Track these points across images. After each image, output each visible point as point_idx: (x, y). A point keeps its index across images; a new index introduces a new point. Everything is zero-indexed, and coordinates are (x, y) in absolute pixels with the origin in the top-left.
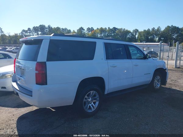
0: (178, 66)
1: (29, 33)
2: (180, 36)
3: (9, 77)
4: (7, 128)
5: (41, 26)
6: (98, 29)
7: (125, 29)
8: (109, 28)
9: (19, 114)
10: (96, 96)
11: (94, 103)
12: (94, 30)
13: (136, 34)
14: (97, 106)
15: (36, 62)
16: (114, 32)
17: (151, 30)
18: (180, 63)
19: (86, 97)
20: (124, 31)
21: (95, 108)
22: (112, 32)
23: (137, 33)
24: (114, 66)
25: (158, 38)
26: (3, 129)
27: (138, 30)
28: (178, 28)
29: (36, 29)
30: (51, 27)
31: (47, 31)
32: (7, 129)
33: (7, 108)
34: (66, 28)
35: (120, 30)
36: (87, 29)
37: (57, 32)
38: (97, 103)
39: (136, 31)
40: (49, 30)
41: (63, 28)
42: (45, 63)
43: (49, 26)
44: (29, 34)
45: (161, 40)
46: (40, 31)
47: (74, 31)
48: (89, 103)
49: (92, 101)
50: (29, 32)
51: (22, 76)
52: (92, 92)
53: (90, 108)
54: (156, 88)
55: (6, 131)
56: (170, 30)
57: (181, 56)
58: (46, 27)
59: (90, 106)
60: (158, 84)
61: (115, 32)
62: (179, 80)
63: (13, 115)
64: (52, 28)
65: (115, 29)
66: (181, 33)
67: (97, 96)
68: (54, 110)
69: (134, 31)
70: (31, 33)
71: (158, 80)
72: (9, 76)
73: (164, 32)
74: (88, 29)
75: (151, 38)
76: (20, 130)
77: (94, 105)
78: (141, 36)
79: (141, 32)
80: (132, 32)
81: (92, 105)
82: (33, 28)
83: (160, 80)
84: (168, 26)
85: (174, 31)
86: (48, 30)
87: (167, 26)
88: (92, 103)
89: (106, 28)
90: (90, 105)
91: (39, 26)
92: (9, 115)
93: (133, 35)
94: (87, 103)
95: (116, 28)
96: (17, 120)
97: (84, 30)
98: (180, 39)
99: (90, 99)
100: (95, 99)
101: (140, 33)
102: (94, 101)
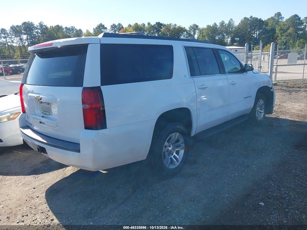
0: (274, 83)
1: (4, 37)
2: (264, 34)
3: (6, 120)
4: (33, 212)
5: (25, 23)
6: (130, 26)
7: (176, 25)
8: (149, 24)
9: (44, 185)
10: (179, 141)
11: (177, 153)
12: (123, 27)
13: (194, 34)
14: (182, 158)
15: (80, 89)
16: (158, 31)
17: (218, 25)
18: (276, 76)
19: (166, 143)
20: (174, 28)
21: (180, 160)
22: (154, 30)
23: (197, 32)
24: (204, 87)
25: (230, 38)
26: (27, 216)
27: (197, 26)
28: (260, 20)
29: (16, 31)
30: (45, 26)
31: (37, 32)
32: (35, 215)
33: (15, 177)
34: (72, 27)
35: (168, 27)
36: (112, 26)
37: (56, 34)
38: (182, 152)
39: (195, 27)
40: (41, 31)
41: (68, 27)
42: (98, 89)
43: (41, 25)
44: (4, 40)
45: (235, 41)
46: (25, 34)
47: (87, 31)
48: (170, 153)
49: (174, 149)
50: (3, 35)
51: (44, 115)
52: (174, 134)
53: (172, 162)
54: (259, 118)
55: (34, 218)
56: (248, 24)
57: (277, 66)
58: (36, 26)
59: (171, 158)
60: (260, 112)
61: (160, 31)
62: (285, 105)
63: (34, 188)
64: (46, 28)
65: (159, 25)
66: (265, 29)
67: (182, 140)
68: (104, 172)
69: (191, 27)
70: (8, 39)
71: (261, 106)
72: (4, 118)
73: (239, 28)
74: (114, 27)
75: (219, 38)
76: (60, 214)
77: (178, 157)
78: (203, 36)
79: (203, 29)
80: (188, 29)
81: (174, 157)
82: (12, 28)
83: (263, 107)
84: (245, 18)
85: (256, 26)
86: (39, 31)
87: (243, 18)
88: (175, 154)
89: (144, 25)
90: (172, 156)
91: (22, 24)
92: (27, 189)
93: (190, 35)
94: (166, 154)
95: (161, 24)
96: (45, 197)
97: (106, 28)
98: (264, 38)
99: (172, 146)
100: (177, 147)
101: (201, 31)
102: (177, 150)
